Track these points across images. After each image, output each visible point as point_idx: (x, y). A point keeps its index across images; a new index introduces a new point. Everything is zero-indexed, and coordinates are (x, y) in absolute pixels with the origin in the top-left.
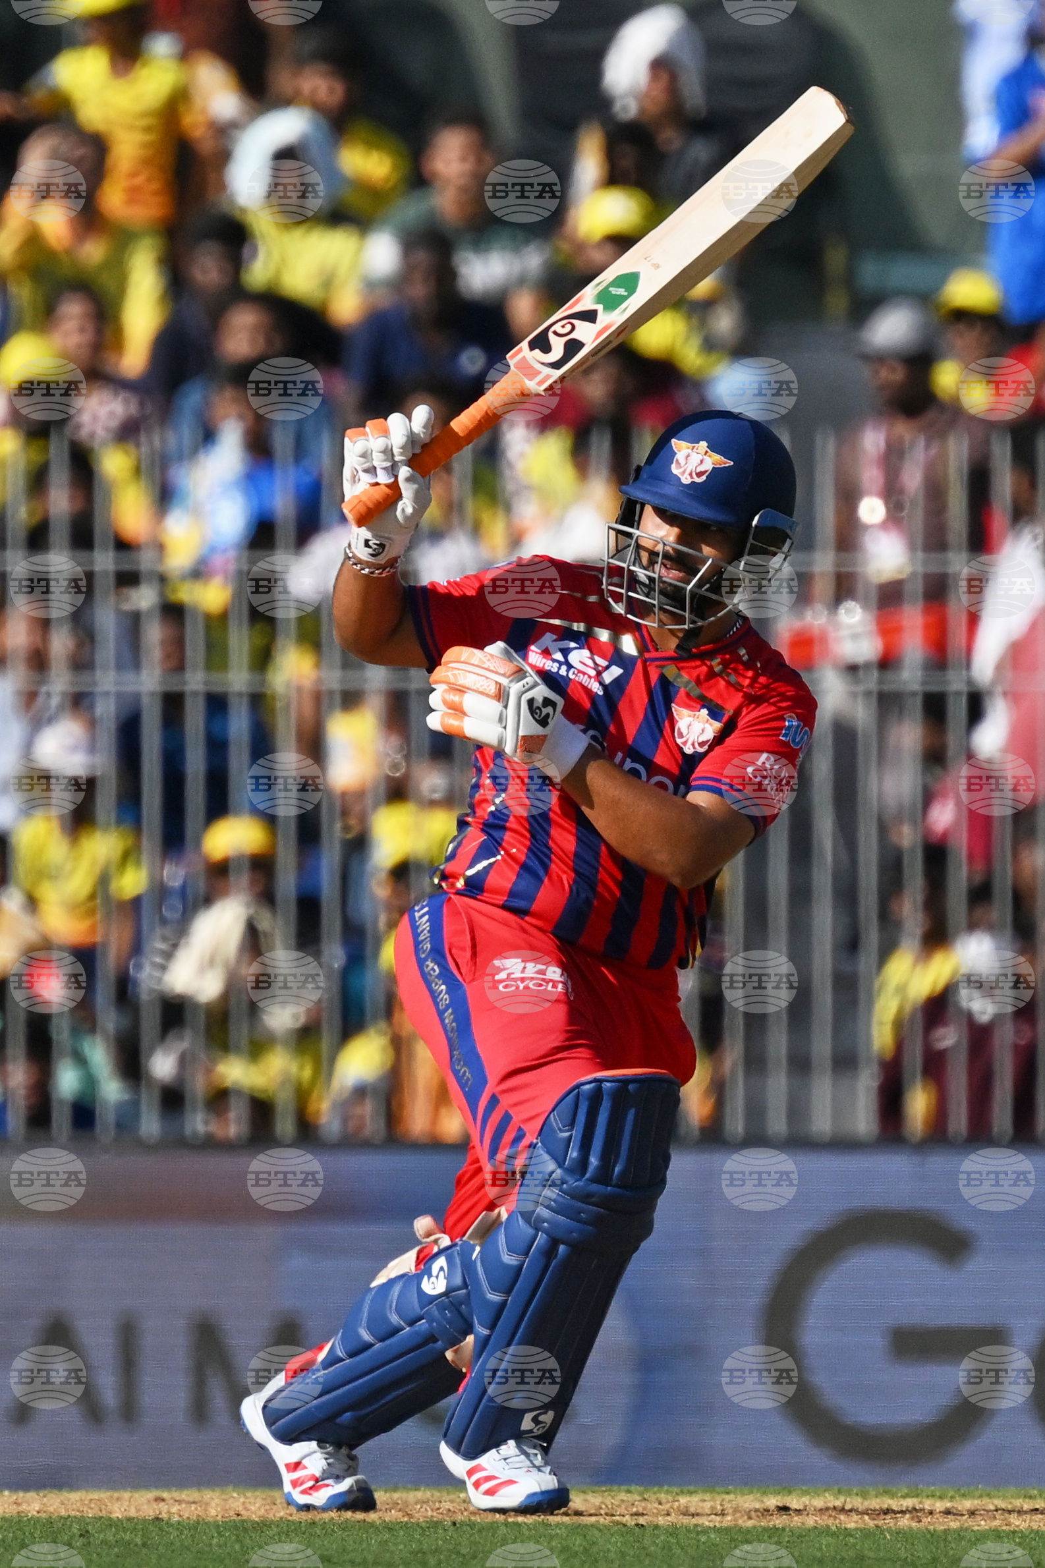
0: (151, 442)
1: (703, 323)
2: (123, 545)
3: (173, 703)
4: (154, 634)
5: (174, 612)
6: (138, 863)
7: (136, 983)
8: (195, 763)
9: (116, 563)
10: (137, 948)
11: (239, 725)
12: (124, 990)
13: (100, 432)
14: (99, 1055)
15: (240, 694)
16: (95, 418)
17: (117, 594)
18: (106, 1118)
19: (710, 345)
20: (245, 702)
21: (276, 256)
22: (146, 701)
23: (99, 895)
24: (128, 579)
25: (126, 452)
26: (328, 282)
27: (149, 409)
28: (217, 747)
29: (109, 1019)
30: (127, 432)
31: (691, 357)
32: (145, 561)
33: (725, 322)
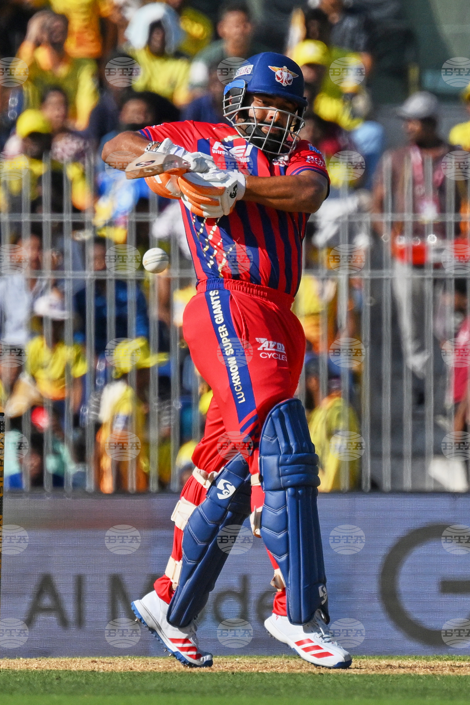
0: (89, 160)
1: (351, 104)
2: (76, 210)
3: (100, 285)
4: (91, 251)
5: (100, 241)
6: (84, 360)
7: (83, 417)
8: (111, 313)
9: (73, 218)
10: (83, 401)
11: (131, 295)
12: (77, 420)
13: (66, 157)
14: (66, 452)
15: (131, 280)
16: (63, 150)
17: (73, 233)
18: (69, 481)
19: (354, 115)
20: (134, 283)
21: (149, 72)
22: (88, 284)
23: (66, 376)
24: (78, 226)
25: (78, 167)
26: (173, 85)
27: (88, 145)
28: (121, 304)
29: (71, 435)
30: (79, 157)
31: (345, 121)
32: (87, 217)
33: (361, 103)
